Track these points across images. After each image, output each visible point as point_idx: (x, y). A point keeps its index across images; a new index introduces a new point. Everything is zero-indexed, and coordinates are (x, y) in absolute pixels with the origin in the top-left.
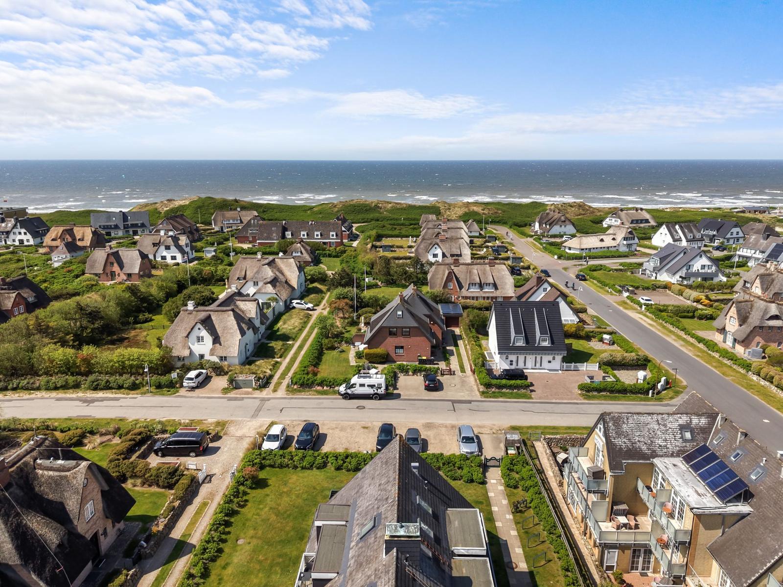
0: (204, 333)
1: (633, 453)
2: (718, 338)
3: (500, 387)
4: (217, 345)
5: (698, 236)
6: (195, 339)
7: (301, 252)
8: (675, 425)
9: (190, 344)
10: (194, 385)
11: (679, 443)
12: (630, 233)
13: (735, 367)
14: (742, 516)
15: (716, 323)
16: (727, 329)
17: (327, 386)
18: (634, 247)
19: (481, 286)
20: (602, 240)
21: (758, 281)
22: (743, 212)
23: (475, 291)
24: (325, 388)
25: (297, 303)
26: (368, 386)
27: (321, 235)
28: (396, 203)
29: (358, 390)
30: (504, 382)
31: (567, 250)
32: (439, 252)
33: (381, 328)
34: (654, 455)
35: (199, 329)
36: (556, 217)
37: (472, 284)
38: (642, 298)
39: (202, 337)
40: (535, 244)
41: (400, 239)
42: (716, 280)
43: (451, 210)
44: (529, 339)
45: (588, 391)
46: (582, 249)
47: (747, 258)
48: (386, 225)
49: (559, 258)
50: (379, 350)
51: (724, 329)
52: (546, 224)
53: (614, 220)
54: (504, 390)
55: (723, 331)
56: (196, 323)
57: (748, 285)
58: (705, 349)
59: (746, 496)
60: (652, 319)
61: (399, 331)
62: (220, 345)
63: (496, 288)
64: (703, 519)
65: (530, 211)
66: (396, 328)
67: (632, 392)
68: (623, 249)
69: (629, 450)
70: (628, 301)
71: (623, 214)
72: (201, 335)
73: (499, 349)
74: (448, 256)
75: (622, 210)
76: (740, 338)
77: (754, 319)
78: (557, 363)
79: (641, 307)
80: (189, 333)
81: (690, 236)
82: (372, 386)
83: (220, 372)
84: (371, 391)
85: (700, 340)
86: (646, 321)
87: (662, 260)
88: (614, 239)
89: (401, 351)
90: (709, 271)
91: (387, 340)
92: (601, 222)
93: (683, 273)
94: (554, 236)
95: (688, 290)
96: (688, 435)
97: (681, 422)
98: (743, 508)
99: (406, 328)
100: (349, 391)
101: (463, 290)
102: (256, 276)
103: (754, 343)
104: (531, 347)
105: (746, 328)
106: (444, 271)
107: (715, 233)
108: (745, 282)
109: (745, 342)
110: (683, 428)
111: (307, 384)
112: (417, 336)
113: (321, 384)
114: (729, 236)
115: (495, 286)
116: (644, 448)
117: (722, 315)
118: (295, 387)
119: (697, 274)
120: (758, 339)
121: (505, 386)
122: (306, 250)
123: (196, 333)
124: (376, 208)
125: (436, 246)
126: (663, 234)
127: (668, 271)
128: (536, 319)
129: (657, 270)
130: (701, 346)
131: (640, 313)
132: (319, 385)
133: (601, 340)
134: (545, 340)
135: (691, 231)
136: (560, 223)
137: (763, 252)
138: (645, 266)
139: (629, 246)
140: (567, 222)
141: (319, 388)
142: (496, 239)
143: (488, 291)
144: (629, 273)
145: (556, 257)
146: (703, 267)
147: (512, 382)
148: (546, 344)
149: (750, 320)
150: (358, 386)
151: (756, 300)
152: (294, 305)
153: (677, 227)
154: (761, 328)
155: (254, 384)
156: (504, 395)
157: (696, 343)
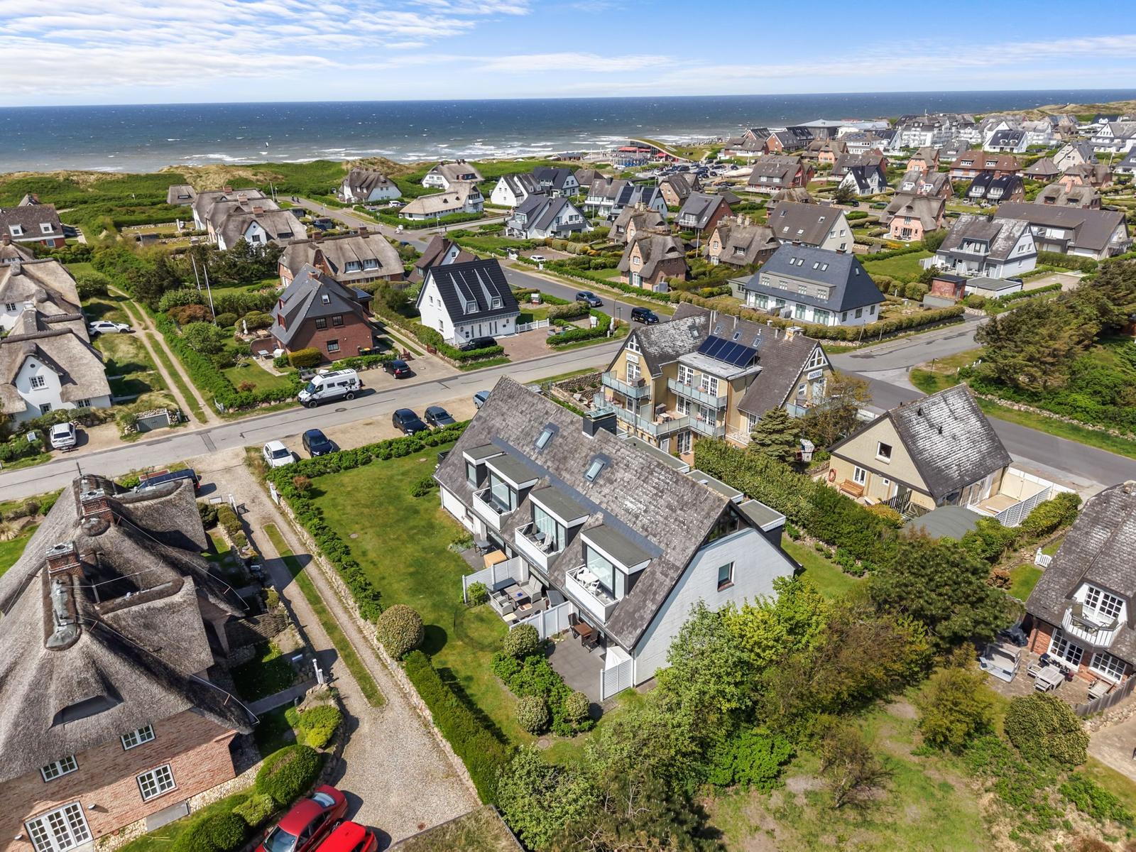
0: (42, 370)
1: (664, 357)
2: (624, 280)
3: (476, 357)
4: (70, 385)
5: (539, 189)
6: (29, 383)
7: (21, 258)
8: (685, 327)
9: (19, 392)
10: (73, 441)
11: (691, 341)
12: (474, 189)
13: (654, 301)
14: (757, 374)
15: (620, 267)
16: (632, 270)
17: (275, 400)
18: (481, 206)
19: (361, 265)
20: (445, 201)
21: (632, 223)
22: (558, 159)
23: (354, 273)
24: (273, 403)
25: (101, 326)
26: (339, 384)
27: (24, 231)
28: (103, 174)
29: (327, 393)
30: (479, 351)
31: (408, 218)
32: (259, 231)
33: (306, 321)
34: (678, 355)
35: (33, 366)
36: (371, 177)
37: (349, 264)
38: (535, 257)
39: (41, 379)
40: (360, 216)
41: (152, 226)
42: (584, 230)
43: (204, 178)
44: (482, 304)
45: (557, 344)
46: (427, 215)
47: (596, 206)
48: (114, 208)
49: (406, 227)
50: (308, 350)
51: (629, 271)
52: (361, 188)
53: (435, 177)
54: (480, 360)
55: (628, 273)
56: (27, 357)
57: (622, 230)
58: (621, 292)
59: (755, 360)
60: (555, 276)
61: (329, 321)
62: (75, 383)
63: (380, 266)
64: (734, 384)
65: (319, 173)
66: (324, 317)
67: (594, 336)
68: (470, 210)
69: (661, 355)
70: (520, 263)
71: (445, 168)
72: (38, 374)
73: (453, 321)
74: (275, 236)
75: (442, 164)
76: (648, 275)
77: (657, 255)
78: (511, 327)
79: (538, 266)
80: (17, 375)
81: (531, 188)
82: (343, 384)
83: (92, 421)
84: (343, 390)
85: (614, 285)
86: (552, 278)
87: (529, 214)
88: (458, 199)
89: (335, 346)
90: (577, 222)
91: (316, 335)
92: (419, 181)
93: (554, 227)
94: (377, 203)
95: (570, 243)
96: (696, 333)
97: (689, 324)
98: (756, 368)
99: (337, 315)
100: (315, 396)
101: (339, 273)
102: (8, 294)
103: (658, 279)
104: (485, 313)
105: (651, 266)
106: (306, 251)
107: (551, 184)
108: (618, 227)
109: (651, 279)
110: (691, 328)
111: (248, 403)
112: (352, 324)
113: (267, 399)
114: (565, 186)
115: (378, 263)
116: (670, 350)
117: (624, 258)
118: (231, 411)
119: (567, 227)
120: (661, 274)
121: (482, 356)
122: (26, 253)
123: (28, 373)
124: (69, 184)
125: (254, 224)
126: (503, 190)
127: (537, 227)
128: (480, 281)
129: (526, 228)
130: (616, 290)
131: (540, 272)
132: (263, 401)
133: (530, 301)
134: (496, 302)
135: (531, 184)
136: (380, 184)
137: (614, 199)
138: (511, 224)
139: (475, 205)
140: (388, 183)
141: (264, 405)
142: (305, 213)
143: (371, 270)
144: (496, 236)
145: (401, 227)
146: (571, 218)
147: (487, 350)
148: (498, 306)
149: (652, 256)
150: (325, 387)
151: (653, 235)
152: (97, 328)
153: (516, 179)
154: (663, 261)
155: (169, 419)
156: (483, 365)
157: (611, 289)
